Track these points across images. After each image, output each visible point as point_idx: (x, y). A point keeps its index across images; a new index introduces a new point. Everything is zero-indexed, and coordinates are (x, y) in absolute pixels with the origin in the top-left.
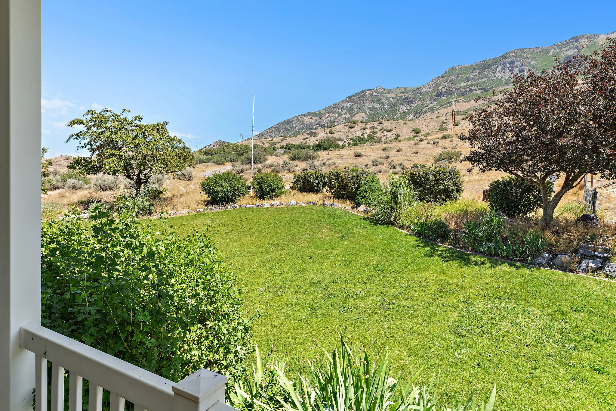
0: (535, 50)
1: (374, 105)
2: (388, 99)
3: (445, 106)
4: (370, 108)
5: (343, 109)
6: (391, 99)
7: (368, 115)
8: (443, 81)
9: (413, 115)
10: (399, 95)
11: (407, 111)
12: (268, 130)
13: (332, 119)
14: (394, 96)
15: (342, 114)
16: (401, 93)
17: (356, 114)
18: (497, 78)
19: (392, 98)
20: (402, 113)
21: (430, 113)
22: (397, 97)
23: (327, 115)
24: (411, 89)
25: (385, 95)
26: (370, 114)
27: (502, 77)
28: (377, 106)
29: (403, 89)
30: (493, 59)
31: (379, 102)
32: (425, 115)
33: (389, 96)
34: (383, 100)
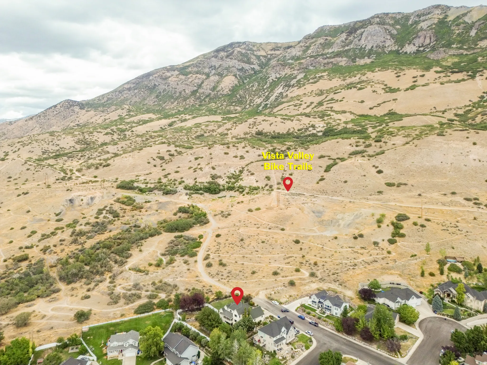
0: (397, 16)
1: (244, 66)
2: (258, 57)
3: (311, 81)
4: (240, 70)
5: (211, 69)
6: (261, 58)
7: (237, 78)
8: (313, 43)
9: (282, 87)
10: (270, 52)
11: (276, 80)
12: (126, 86)
13: (200, 82)
14: (264, 54)
15: (210, 75)
16: (272, 50)
17: (225, 76)
18: (361, 46)
19: (263, 56)
20: (272, 83)
21: (297, 87)
22: (267, 55)
23: (194, 76)
24: (282, 44)
25: (255, 53)
26: (240, 77)
27: (366, 46)
28: (247, 66)
29: (273, 45)
30: (360, 22)
31: (249, 62)
32: (293, 89)
33: (259, 53)
34: (253, 59)
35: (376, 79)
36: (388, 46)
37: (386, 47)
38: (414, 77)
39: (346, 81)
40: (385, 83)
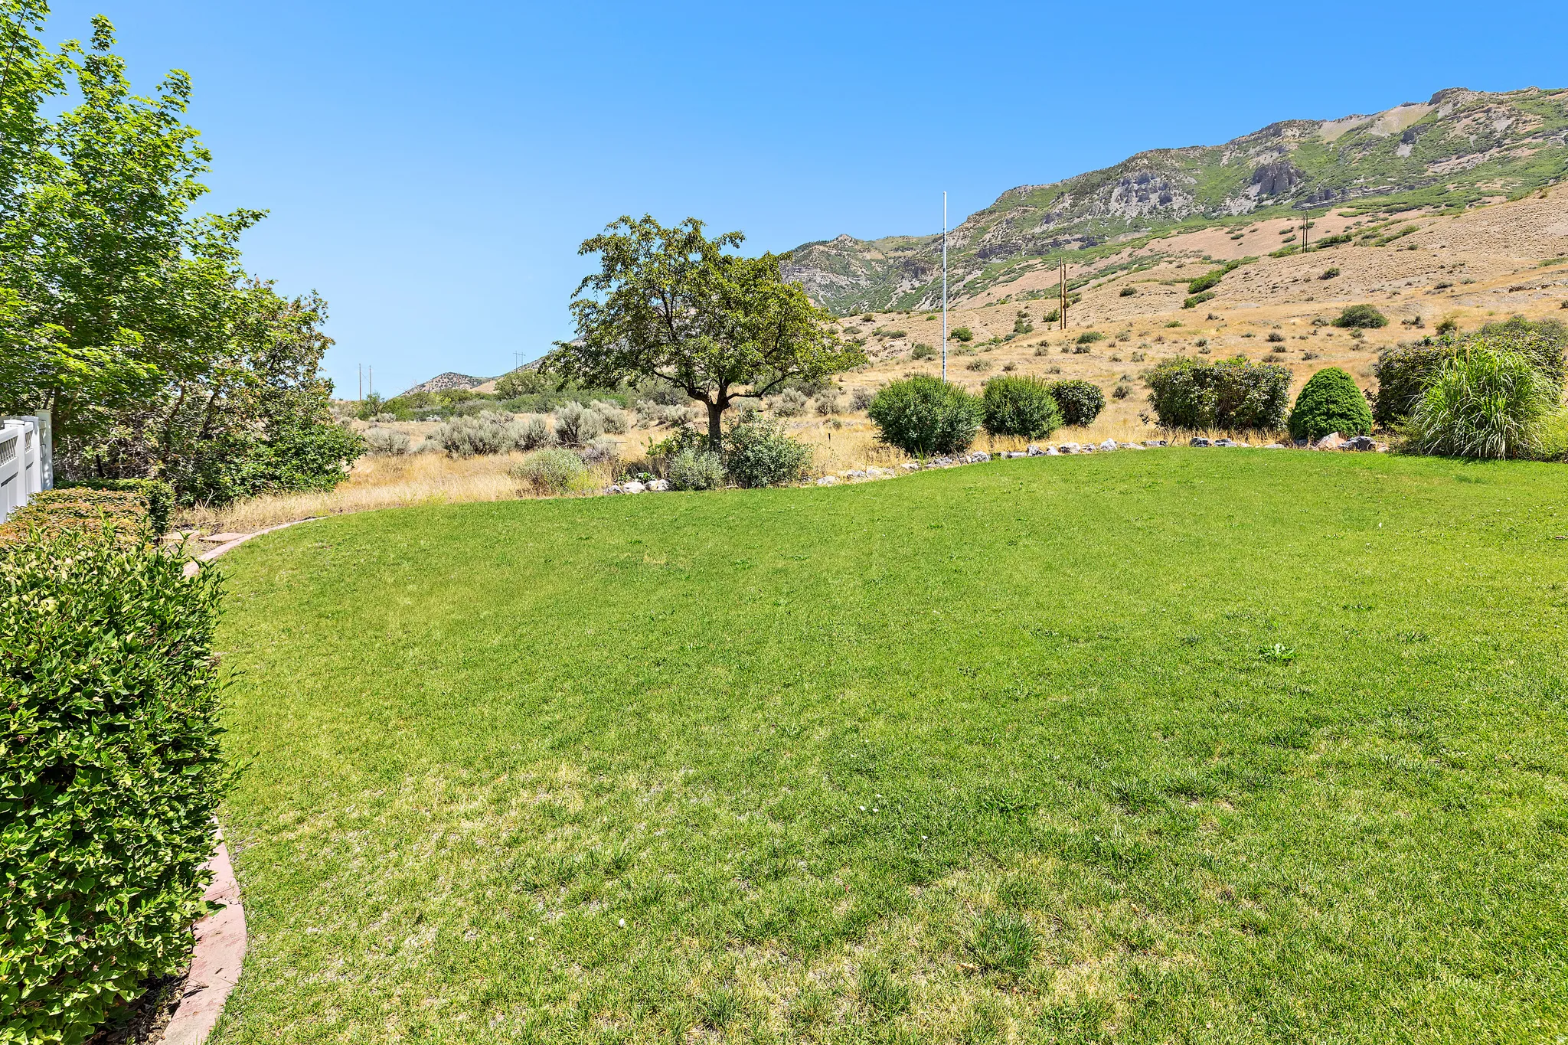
0: (1191, 152)
1: (834, 280)
2: (867, 264)
3: (1001, 279)
4: (826, 286)
6: (873, 264)
8: (993, 220)
9: (928, 302)
10: (892, 254)
11: (914, 292)
14: (880, 257)
16: (896, 250)
18: (1114, 214)
19: (877, 261)
20: (903, 297)
21: (968, 296)
22: (888, 259)
24: (920, 239)
25: (860, 255)
26: (827, 301)
27: (1124, 212)
28: (843, 281)
29: (900, 240)
30: (1101, 172)
31: (846, 271)
33: (868, 258)
34: (855, 266)
35: (1178, 250)
36: (1179, 208)
37: (1174, 210)
38: (1283, 233)
39: (1094, 266)
40: (1204, 254)
